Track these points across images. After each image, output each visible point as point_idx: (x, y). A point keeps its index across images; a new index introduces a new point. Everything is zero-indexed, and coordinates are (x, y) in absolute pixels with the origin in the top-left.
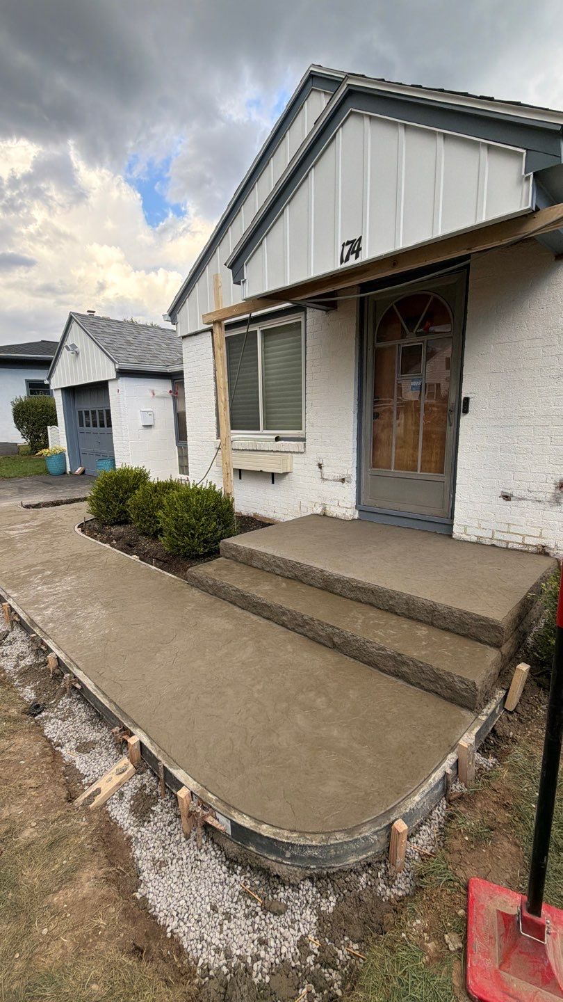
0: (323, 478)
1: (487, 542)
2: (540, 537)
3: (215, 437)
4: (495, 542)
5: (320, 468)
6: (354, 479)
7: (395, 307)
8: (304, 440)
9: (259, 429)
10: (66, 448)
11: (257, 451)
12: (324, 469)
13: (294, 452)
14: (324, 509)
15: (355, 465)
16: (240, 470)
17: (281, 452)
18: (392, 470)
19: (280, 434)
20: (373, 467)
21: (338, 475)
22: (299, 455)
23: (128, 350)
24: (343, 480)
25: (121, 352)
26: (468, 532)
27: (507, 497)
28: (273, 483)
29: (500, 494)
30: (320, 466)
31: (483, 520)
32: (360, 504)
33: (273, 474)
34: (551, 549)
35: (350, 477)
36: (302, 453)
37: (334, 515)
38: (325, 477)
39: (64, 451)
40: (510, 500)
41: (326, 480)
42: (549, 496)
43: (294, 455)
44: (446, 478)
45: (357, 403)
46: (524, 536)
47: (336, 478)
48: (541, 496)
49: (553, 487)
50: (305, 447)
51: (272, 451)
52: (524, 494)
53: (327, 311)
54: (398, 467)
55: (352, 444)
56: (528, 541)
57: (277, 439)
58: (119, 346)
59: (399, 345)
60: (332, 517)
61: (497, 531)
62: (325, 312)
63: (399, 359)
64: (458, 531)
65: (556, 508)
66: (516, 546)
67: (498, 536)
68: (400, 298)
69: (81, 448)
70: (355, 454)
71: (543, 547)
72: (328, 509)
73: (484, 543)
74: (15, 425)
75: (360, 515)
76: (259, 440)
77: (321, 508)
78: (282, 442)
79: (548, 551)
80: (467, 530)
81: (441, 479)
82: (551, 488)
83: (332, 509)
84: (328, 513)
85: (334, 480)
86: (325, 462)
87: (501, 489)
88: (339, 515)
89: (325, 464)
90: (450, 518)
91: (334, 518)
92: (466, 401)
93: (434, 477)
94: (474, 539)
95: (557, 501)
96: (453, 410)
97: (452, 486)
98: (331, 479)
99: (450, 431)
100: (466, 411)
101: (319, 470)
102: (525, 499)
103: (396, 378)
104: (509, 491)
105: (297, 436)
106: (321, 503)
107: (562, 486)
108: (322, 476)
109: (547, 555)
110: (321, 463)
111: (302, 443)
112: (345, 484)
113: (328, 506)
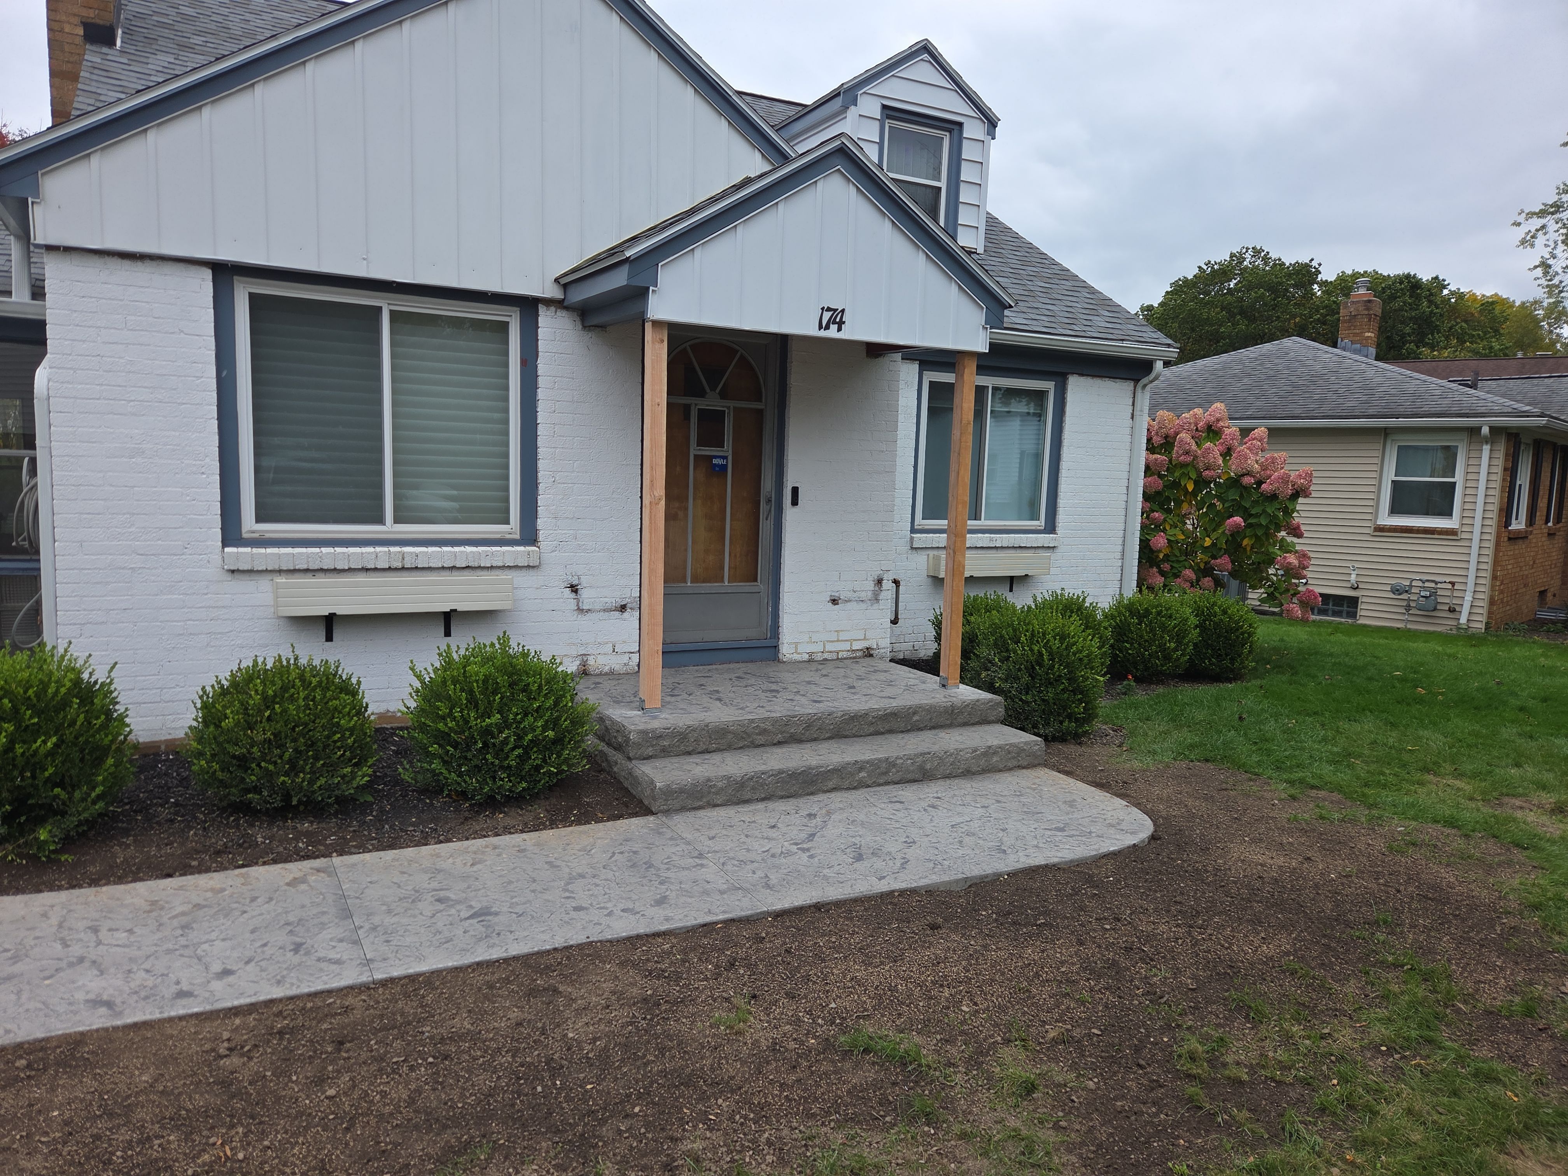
0: (580, 610)
1: (819, 657)
2: (865, 639)
4: (826, 656)
5: (575, 591)
7: (690, 351)
12: (585, 594)
13: (513, 568)
14: (584, 664)
17: (482, 568)
18: (689, 584)
21: (611, 601)
22: (523, 572)
24: (623, 608)
26: (799, 651)
27: (834, 601)
28: (448, 633)
29: (828, 599)
30: (574, 588)
31: (814, 632)
33: (447, 615)
34: (873, 649)
36: (536, 567)
37: (606, 669)
38: (586, 607)
40: (837, 604)
41: (588, 611)
42: (870, 594)
43: (514, 573)
44: (761, 586)
46: (851, 641)
47: (608, 606)
48: (863, 595)
49: (872, 584)
50: (540, 557)
52: (850, 595)
54: (695, 580)
56: (855, 647)
59: (696, 405)
60: (600, 674)
61: (828, 641)
63: (695, 423)
64: (786, 650)
65: (876, 606)
66: (845, 655)
67: (830, 647)
68: (697, 341)
71: (867, 649)
73: (816, 658)
77: (578, 663)
79: (872, 652)
80: (796, 648)
81: (756, 590)
82: (870, 585)
83: (601, 660)
84: (591, 669)
85: (604, 610)
86: (585, 581)
87: (830, 593)
88: (617, 668)
89: (584, 584)
90: (770, 638)
91: (606, 674)
92: (795, 491)
93: (747, 587)
94: (806, 657)
95: (876, 599)
96: (769, 501)
97: (770, 597)
98: (597, 607)
99: (766, 527)
100: (795, 502)
101: (573, 595)
102: (850, 601)
103: (692, 450)
104: (837, 594)
105: (498, 536)
106: (575, 653)
107: (879, 582)
108: (578, 605)
109: (871, 655)
110: (575, 583)
111: (532, 547)
112: (623, 615)
113: (590, 658)
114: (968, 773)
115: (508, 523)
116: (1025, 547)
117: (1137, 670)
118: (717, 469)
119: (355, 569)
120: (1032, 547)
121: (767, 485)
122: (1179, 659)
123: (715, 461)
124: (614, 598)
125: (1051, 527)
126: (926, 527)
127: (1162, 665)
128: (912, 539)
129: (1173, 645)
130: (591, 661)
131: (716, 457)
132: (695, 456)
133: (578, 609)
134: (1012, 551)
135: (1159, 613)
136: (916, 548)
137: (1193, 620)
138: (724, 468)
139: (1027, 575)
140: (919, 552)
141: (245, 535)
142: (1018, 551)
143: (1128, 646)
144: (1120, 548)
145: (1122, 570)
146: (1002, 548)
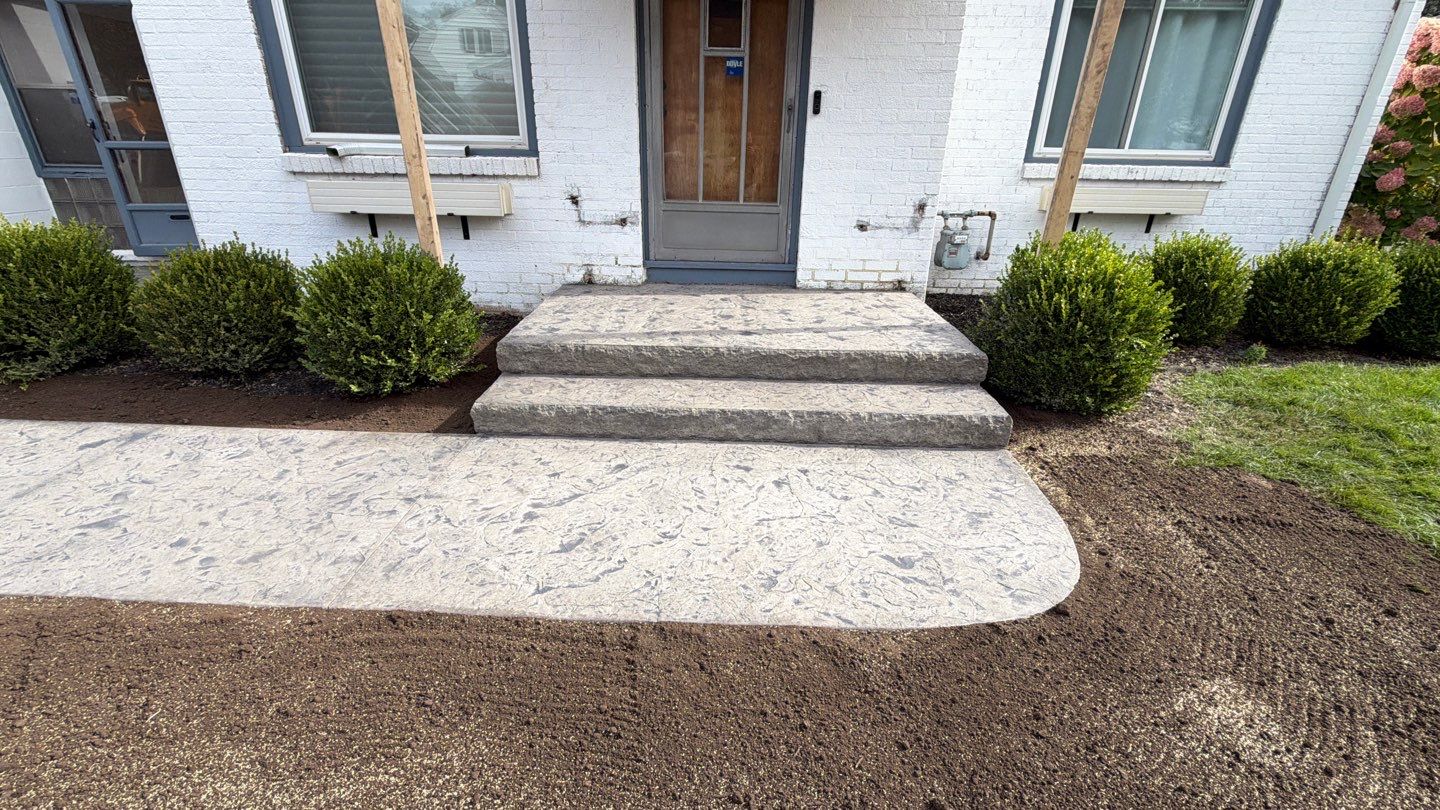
0: (582, 221)
1: (839, 286)
2: (897, 270)
3: (277, 146)
4: (848, 285)
5: (575, 203)
6: (638, 217)
8: (531, 152)
12: (585, 205)
13: (515, 177)
14: (590, 274)
15: (640, 195)
17: (485, 176)
18: (700, 201)
19: (472, 143)
20: (668, 198)
21: (613, 214)
22: (526, 182)
24: (623, 222)
26: (816, 277)
27: (862, 227)
28: (467, 237)
29: (855, 224)
30: (574, 200)
31: (835, 259)
32: (648, 258)
33: (464, 220)
34: (906, 283)
35: (631, 216)
36: (534, 177)
37: (610, 280)
38: (587, 219)
40: (866, 230)
41: (589, 223)
42: (908, 220)
43: (514, 182)
44: (782, 207)
46: (880, 272)
47: (608, 219)
48: (899, 222)
49: (912, 209)
50: (539, 167)
51: (464, 175)
52: (883, 221)
54: (709, 196)
56: (884, 278)
57: (469, 152)
60: (605, 284)
61: (851, 270)
63: (705, 26)
64: (802, 277)
65: (914, 235)
66: (871, 285)
67: (852, 276)
71: (899, 282)
73: (836, 287)
75: (648, 275)
77: (583, 272)
78: (478, 158)
79: (904, 285)
80: (813, 274)
81: (774, 210)
82: (910, 211)
83: (605, 271)
84: (596, 279)
85: (605, 223)
86: (584, 194)
87: (856, 218)
88: (620, 279)
89: (584, 196)
90: (789, 263)
91: (611, 285)
92: (818, 95)
93: (764, 208)
94: (824, 285)
95: (915, 226)
96: (790, 109)
97: (790, 219)
98: (598, 221)
99: (788, 140)
100: (816, 111)
101: (574, 207)
102: (880, 228)
103: (702, 51)
104: (866, 220)
105: (509, 147)
106: (580, 263)
107: (921, 207)
108: (579, 216)
109: (903, 290)
110: (575, 194)
111: (535, 159)
112: (627, 228)
113: (594, 268)
114: (884, 444)
115: (518, 134)
116: (1178, 182)
117: (1282, 334)
118: (731, 73)
119: (379, 174)
120: (1187, 182)
121: (791, 91)
122: (1352, 327)
123: (730, 64)
124: (615, 211)
125: (1223, 159)
126: (1048, 156)
127: (1322, 332)
128: (1024, 168)
129: (1345, 309)
130: (596, 271)
131: (729, 59)
132: (707, 58)
133: (580, 221)
134: (1160, 186)
135: (1337, 267)
136: (1028, 179)
137: (1394, 278)
138: (739, 71)
139: (1168, 214)
140: (1033, 183)
141: (306, 143)
142: (1168, 186)
143: (1274, 304)
144: (1323, 187)
145: (1318, 215)
146: (1144, 181)
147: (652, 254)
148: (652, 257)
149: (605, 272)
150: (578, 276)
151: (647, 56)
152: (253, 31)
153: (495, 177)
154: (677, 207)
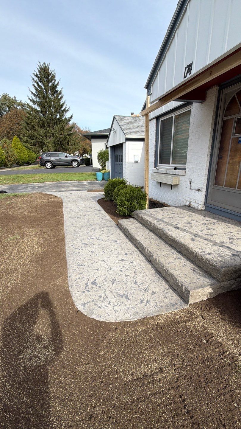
3: (153, 167)
5: (190, 183)
6: (204, 190)
7: (236, 96)
8: (185, 169)
9: (170, 164)
10: (110, 170)
11: (167, 174)
12: (192, 184)
13: (181, 175)
14: (190, 204)
15: (206, 183)
16: (161, 183)
17: (176, 175)
19: (177, 166)
20: (215, 185)
21: (197, 188)
22: (183, 177)
23: (132, 129)
24: (199, 190)
25: (129, 130)
28: (172, 189)
30: (190, 182)
32: (206, 203)
33: (172, 185)
35: (202, 189)
39: (110, 171)
41: (192, 189)
43: (181, 177)
45: (210, 151)
50: (185, 173)
51: (172, 174)
53: (201, 103)
54: (227, 185)
55: (205, 172)
57: (175, 169)
58: (129, 128)
59: (235, 117)
62: (200, 103)
63: (234, 125)
68: (239, 90)
69: (116, 171)
70: (207, 177)
72: (191, 204)
74: (98, 161)
75: (206, 208)
76: (168, 169)
78: (177, 170)
84: (191, 206)
85: (195, 190)
88: (196, 207)
91: (193, 208)
101: (190, 184)
103: (231, 136)
106: (189, 200)
108: (190, 187)
110: (191, 181)
111: (184, 171)
112: (199, 192)
113: (191, 202)
118: (240, 142)
131: (240, 138)
132: (232, 138)
141: (157, 166)
147: (207, 202)
148: (207, 203)
149: (194, 205)
150: (187, 204)
151: (215, 140)
152: (154, 145)
153: (177, 175)
154: (217, 188)
